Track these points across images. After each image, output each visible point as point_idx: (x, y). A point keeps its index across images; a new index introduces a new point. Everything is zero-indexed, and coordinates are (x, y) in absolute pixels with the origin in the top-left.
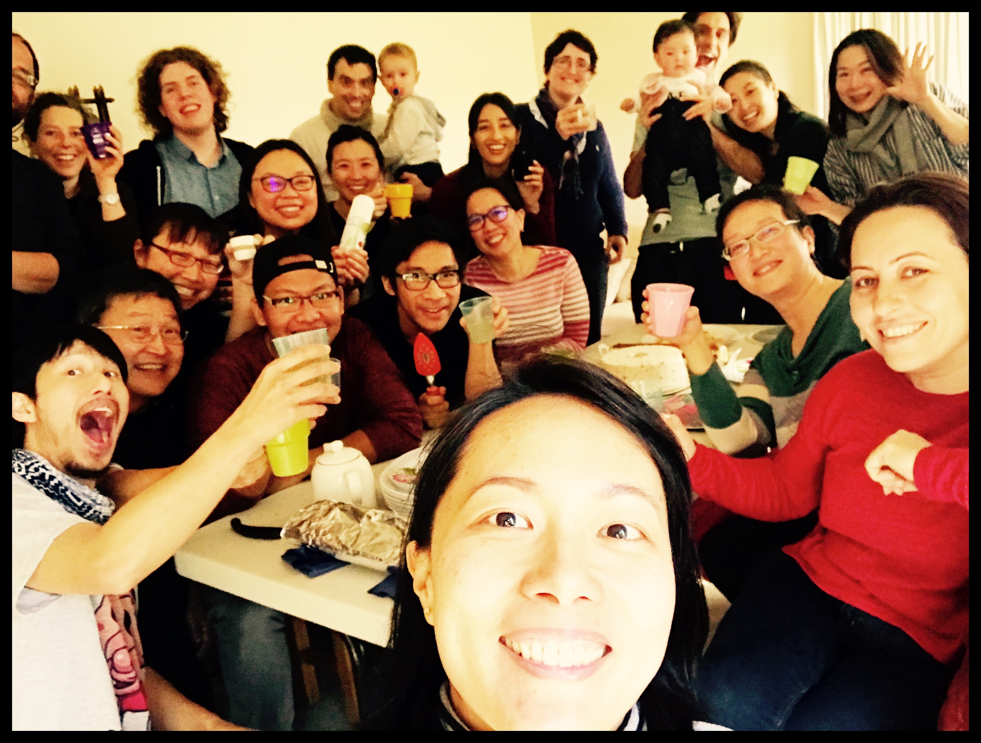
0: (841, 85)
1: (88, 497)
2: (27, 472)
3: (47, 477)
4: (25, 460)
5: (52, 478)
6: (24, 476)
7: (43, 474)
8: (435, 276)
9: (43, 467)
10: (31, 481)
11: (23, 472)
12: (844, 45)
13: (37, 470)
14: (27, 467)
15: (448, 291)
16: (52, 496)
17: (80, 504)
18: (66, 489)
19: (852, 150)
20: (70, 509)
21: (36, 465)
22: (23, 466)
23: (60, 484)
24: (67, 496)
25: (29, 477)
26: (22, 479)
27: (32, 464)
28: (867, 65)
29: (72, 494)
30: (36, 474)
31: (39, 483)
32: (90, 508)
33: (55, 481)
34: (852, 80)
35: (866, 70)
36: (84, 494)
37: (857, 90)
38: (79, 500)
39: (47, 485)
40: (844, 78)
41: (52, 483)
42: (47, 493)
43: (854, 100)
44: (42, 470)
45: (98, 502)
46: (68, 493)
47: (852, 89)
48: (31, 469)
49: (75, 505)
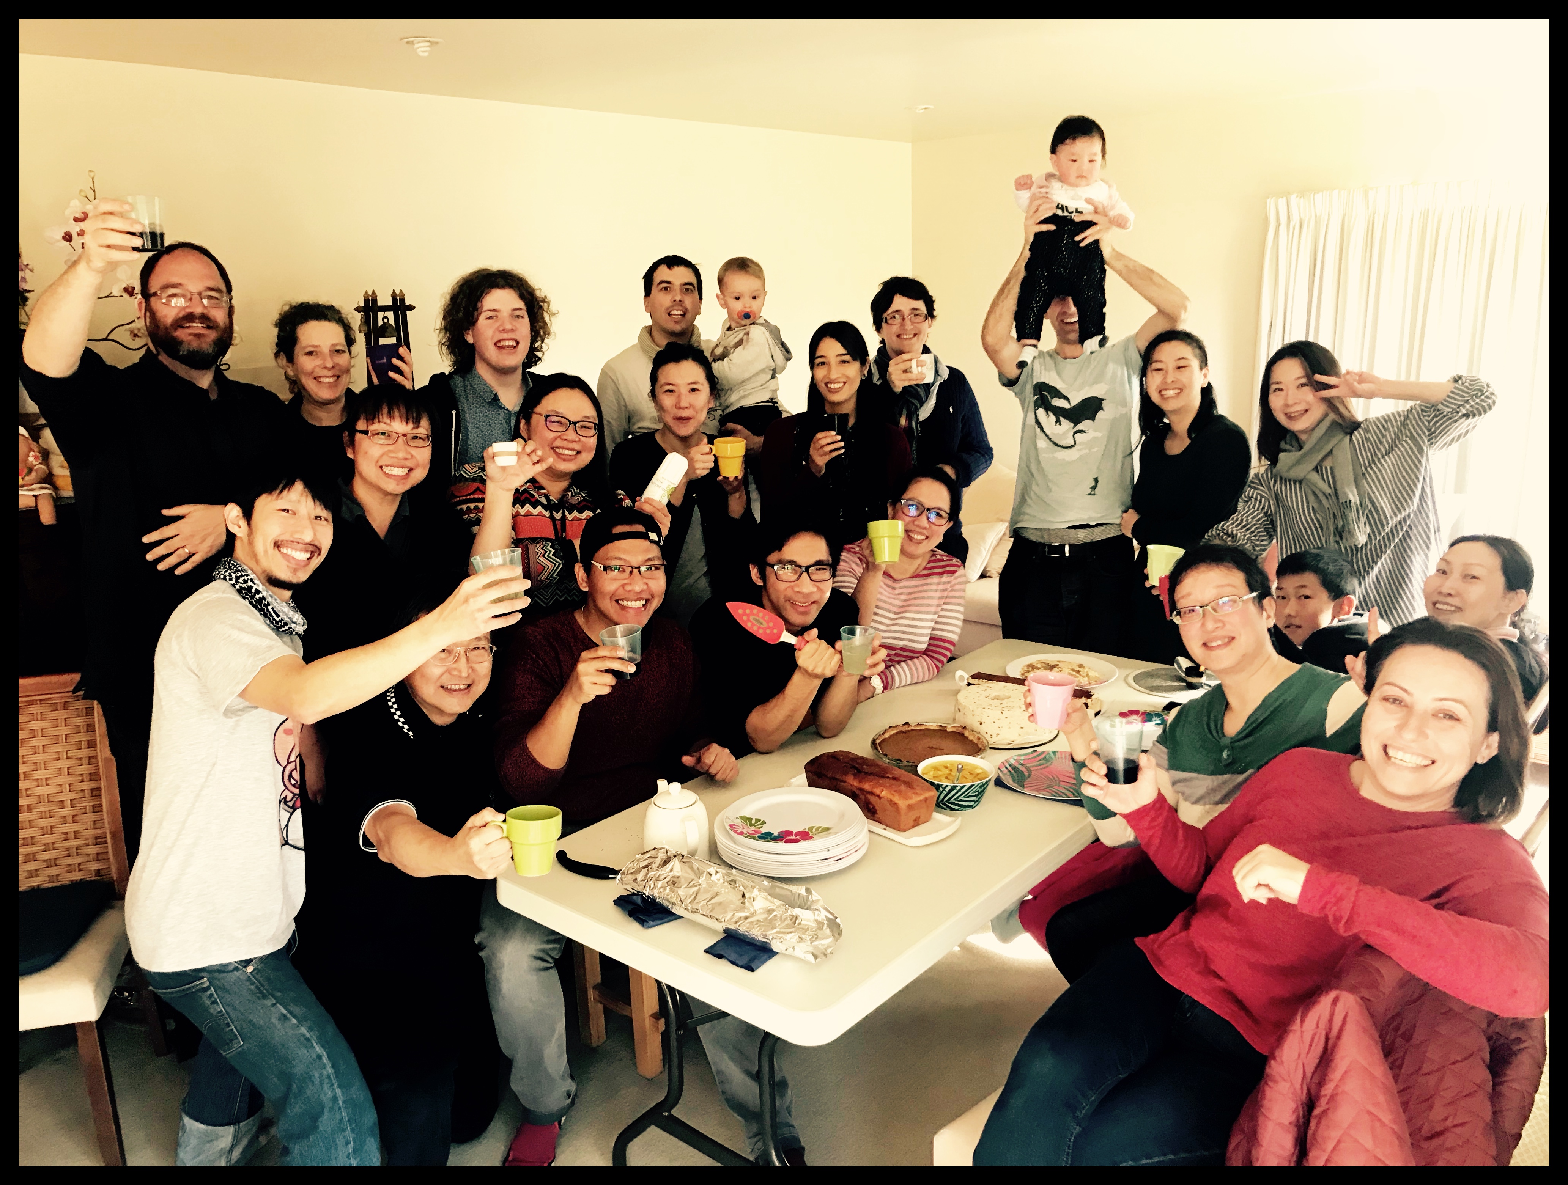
0: (1276, 402)
1: (286, 615)
2: (237, 582)
3: (253, 591)
4: (236, 571)
5: (258, 592)
6: (233, 585)
7: (251, 587)
8: (807, 568)
9: (252, 580)
10: (240, 591)
11: (233, 582)
12: (1281, 355)
13: (245, 582)
14: (237, 578)
15: (818, 584)
16: (255, 607)
17: (278, 619)
18: (269, 604)
19: (1285, 475)
20: (268, 622)
21: (246, 578)
22: (234, 575)
23: (264, 598)
24: (268, 610)
25: (237, 587)
26: (232, 587)
27: (242, 576)
28: (1304, 381)
29: (273, 609)
30: (245, 586)
31: (246, 594)
32: (286, 624)
33: (261, 595)
34: (1287, 395)
35: (1303, 385)
36: (283, 611)
37: (1292, 406)
38: (278, 616)
39: (253, 597)
40: (1278, 393)
41: (257, 596)
42: (251, 603)
43: (1289, 417)
44: (250, 583)
45: (294, 620)
46: (270, 608)
47: (1287, 406)
48: (241, 580)
49: (273, 619)
